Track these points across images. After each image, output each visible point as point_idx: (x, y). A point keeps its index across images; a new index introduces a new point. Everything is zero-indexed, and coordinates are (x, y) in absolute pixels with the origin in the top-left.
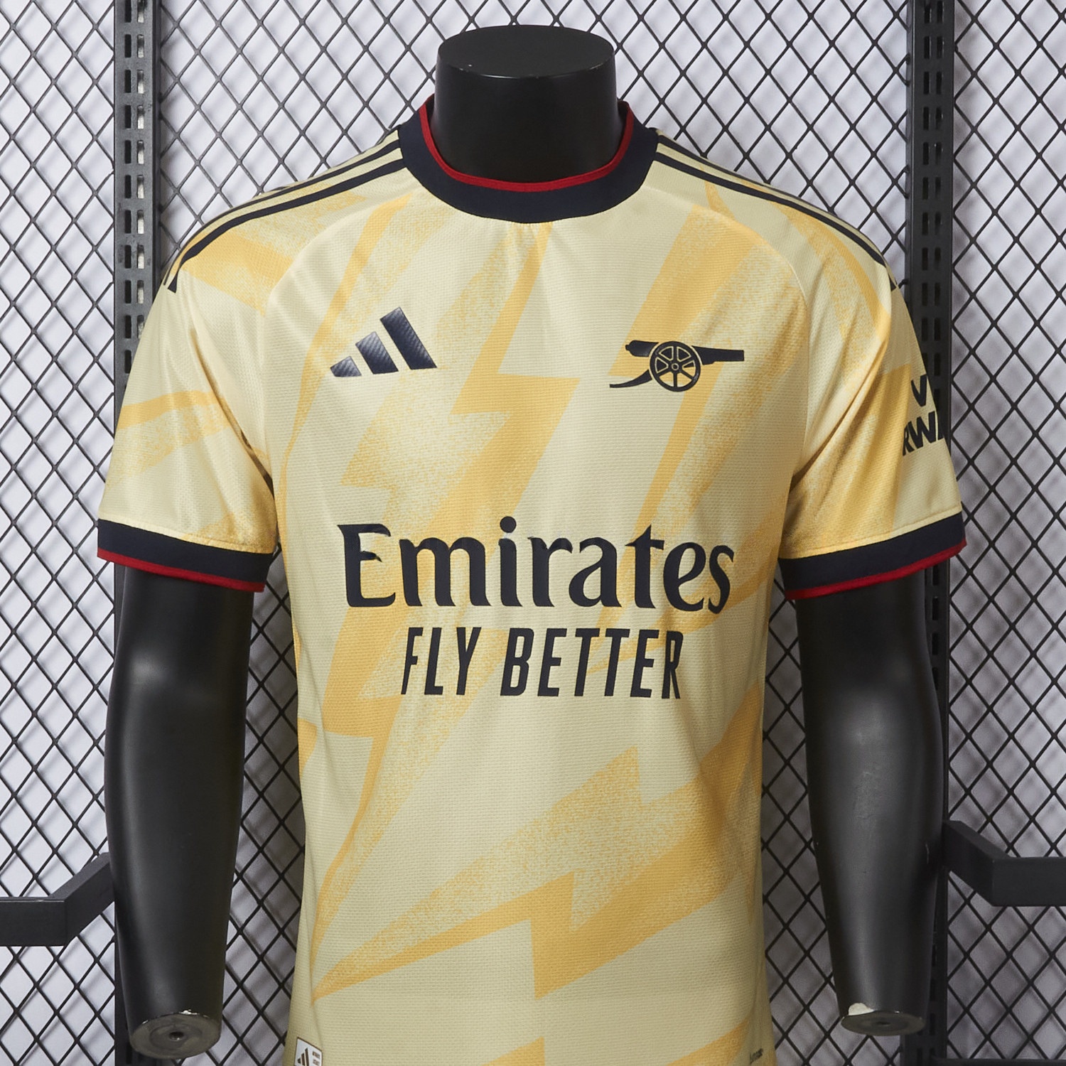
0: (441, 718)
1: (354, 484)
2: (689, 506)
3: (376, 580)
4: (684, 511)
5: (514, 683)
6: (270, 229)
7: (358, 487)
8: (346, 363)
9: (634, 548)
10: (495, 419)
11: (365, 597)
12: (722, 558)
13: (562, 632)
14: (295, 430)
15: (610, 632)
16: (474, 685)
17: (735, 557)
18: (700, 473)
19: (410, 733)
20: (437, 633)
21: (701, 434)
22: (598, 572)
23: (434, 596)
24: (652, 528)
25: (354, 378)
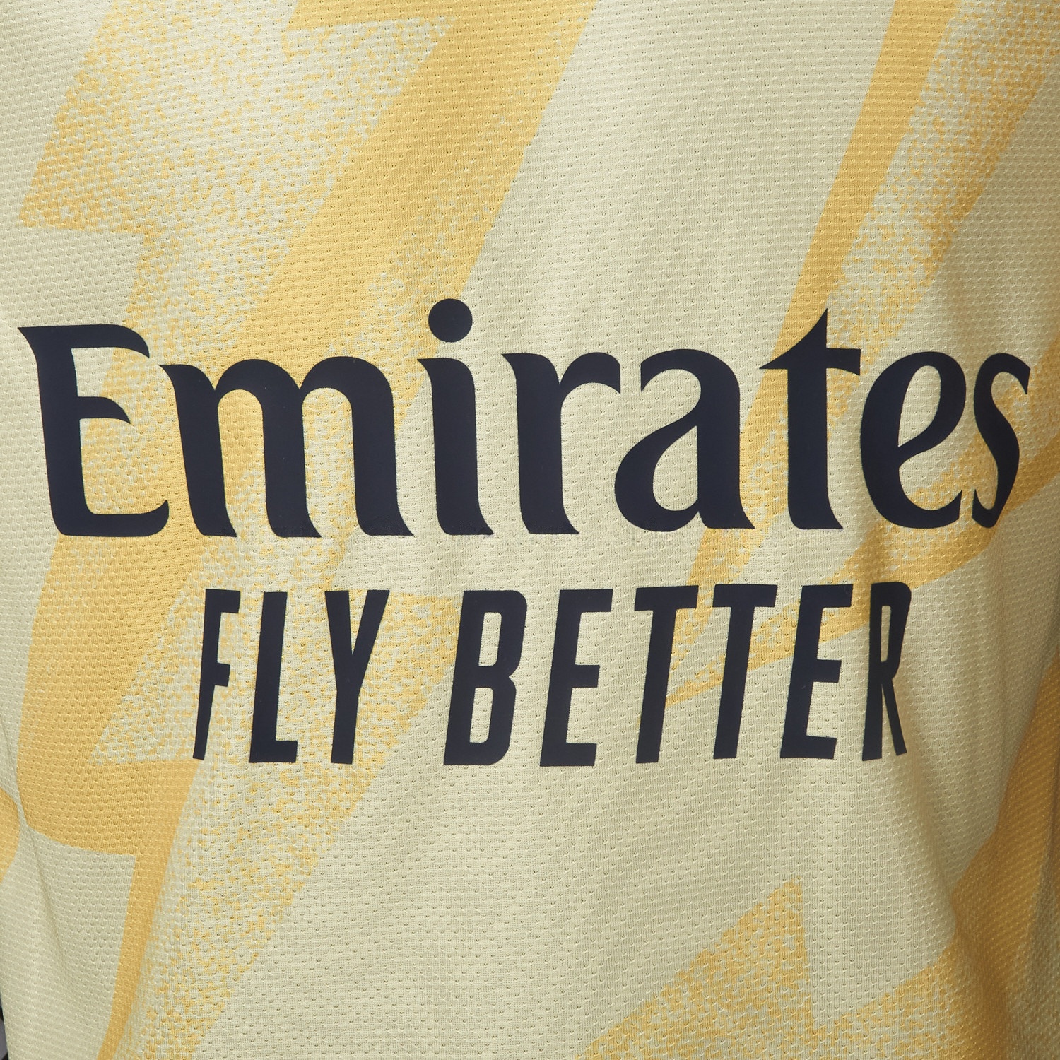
0: (296, 821)
1: (52, 222)
2: (923, 257)
3: (118, 469)
4: (911, 269)
5: (479, 732)
7: (61, 228)
9: (784, 372)
10: (406, 38)
11: (95, 511)
12: (1004, 385)
13: (600, 600)
15: (724, 595)
16: (375, 739)
17: (1032, 380)
18: (953, 167)
19: (218, 860)
20: (275, 605)
21: (953, 64)
22: (690, 440)
23: (264, 512)
24: (830, 319)
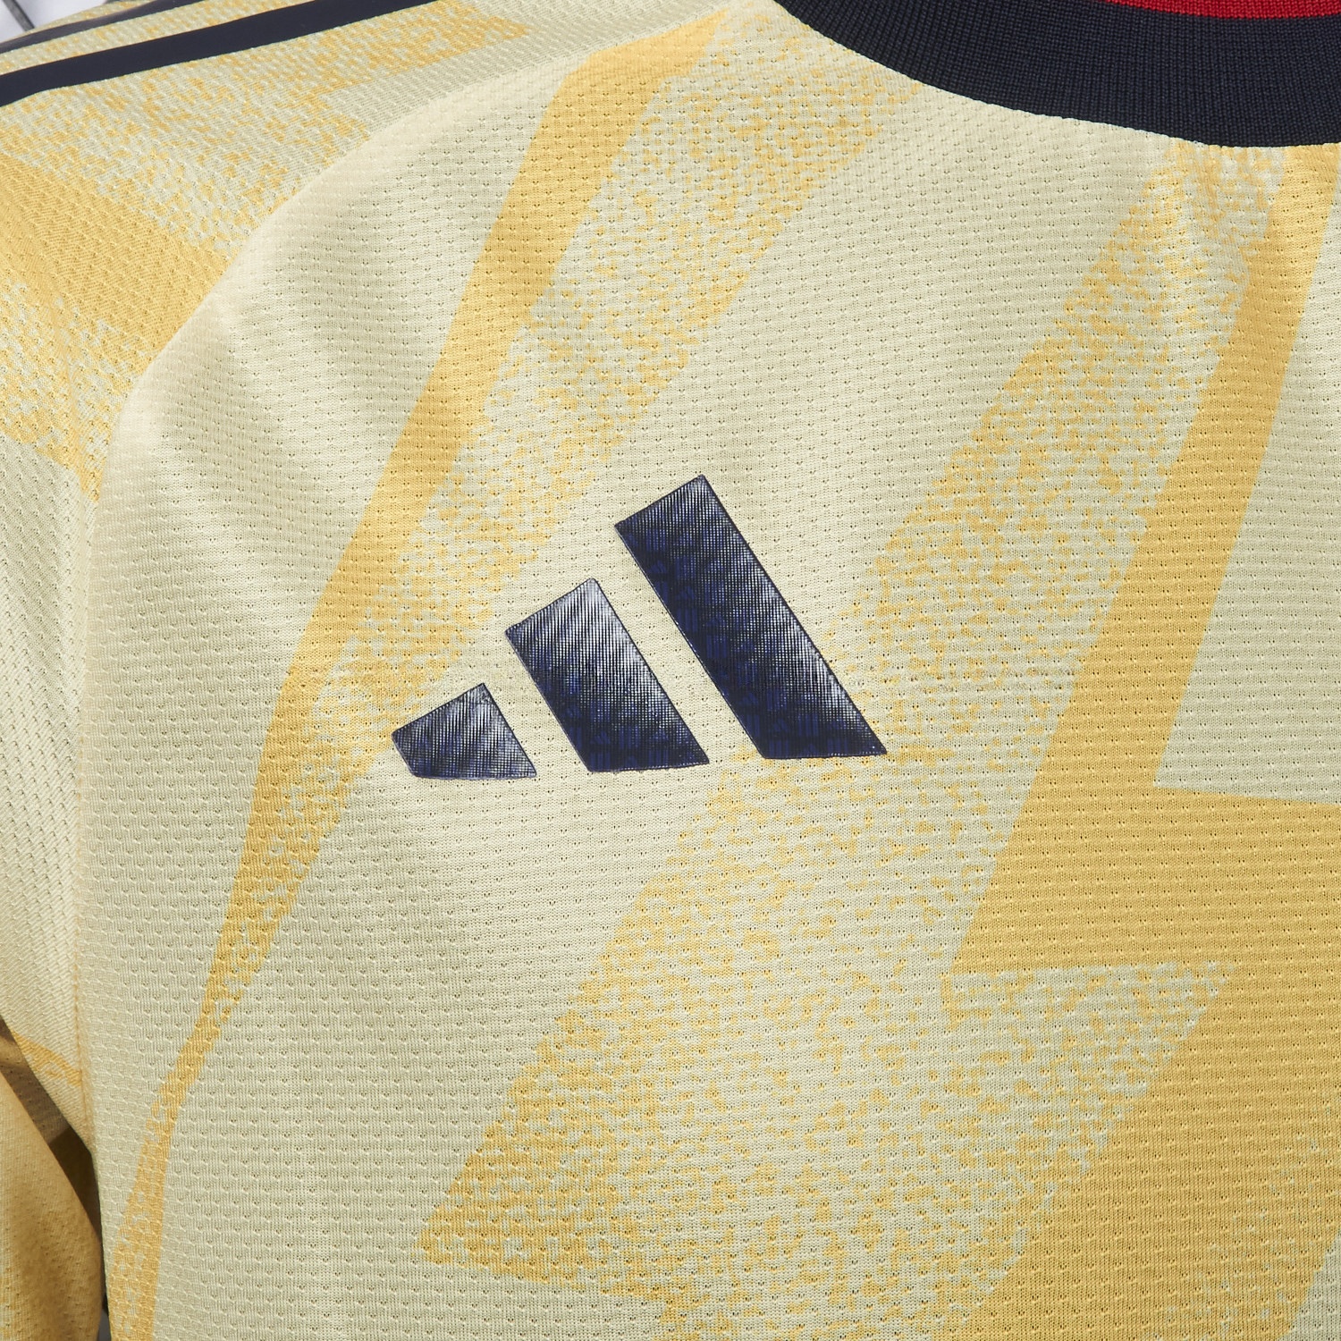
1: (482, 1260)
6: (130, 128)
8: (467, 716)
10: (1154, 995)
14: (216, 996)
25: (504, 784)
